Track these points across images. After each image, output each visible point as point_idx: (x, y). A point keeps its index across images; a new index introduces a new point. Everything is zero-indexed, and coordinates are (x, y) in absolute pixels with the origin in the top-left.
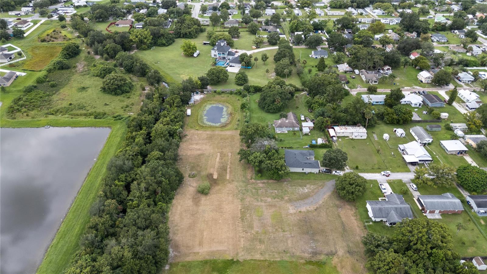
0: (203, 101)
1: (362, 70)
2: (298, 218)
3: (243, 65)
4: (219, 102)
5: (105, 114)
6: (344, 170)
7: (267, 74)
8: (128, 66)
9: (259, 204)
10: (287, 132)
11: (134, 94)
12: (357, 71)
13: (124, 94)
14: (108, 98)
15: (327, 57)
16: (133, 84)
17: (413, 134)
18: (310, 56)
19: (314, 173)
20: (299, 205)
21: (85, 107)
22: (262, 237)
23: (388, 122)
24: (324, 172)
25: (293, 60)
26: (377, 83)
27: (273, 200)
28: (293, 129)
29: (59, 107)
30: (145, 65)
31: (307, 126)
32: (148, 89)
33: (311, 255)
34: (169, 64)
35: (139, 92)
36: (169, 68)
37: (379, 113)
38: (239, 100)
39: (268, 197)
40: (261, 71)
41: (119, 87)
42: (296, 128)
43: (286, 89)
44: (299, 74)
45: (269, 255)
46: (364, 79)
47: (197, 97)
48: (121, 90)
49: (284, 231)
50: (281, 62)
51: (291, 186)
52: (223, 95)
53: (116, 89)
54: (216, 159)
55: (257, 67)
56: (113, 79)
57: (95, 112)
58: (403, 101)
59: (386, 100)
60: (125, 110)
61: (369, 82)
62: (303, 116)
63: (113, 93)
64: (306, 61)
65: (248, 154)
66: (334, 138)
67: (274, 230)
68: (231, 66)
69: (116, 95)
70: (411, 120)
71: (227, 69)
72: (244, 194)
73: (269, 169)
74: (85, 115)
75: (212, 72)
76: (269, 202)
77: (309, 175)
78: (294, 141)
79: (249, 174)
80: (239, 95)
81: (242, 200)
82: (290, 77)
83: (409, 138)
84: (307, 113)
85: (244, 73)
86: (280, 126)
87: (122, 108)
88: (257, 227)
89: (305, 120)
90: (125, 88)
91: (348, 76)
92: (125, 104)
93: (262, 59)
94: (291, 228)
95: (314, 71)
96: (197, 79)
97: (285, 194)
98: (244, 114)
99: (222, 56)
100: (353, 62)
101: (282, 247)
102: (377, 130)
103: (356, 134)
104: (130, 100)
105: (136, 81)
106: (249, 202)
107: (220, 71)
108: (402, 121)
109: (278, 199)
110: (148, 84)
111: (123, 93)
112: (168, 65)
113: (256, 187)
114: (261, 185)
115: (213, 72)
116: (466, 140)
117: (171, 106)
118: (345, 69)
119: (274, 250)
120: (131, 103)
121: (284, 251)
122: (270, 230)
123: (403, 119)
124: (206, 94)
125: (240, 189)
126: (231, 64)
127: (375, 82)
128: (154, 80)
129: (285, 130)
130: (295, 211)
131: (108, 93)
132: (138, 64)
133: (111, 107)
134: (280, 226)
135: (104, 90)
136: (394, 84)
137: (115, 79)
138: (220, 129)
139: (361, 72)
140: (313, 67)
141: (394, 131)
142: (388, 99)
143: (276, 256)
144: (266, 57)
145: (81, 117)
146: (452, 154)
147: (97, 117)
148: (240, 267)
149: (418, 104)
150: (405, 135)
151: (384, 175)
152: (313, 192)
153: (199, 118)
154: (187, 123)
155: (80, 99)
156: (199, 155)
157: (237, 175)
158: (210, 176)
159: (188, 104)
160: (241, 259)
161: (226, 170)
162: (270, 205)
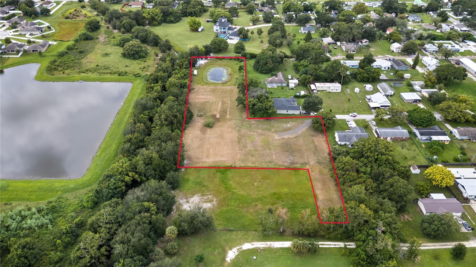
0: (206, 65)
1: (343, 42)
2: (282, 142)
3: (241, 38)
4: (220, 66)
5: (127, 73)
7: (261, 44)
8: (143, 37)
9: (252, 133)
10: (276, 87)
11: (149, 59)
12: (339, 43)
14: (127, 61)
15: (314, 32)
16: (148, 51)
17: (379, 88)
18: (300, 31)
19: (295, 114)
20: (282, 135)
21: (109, 68)
22: (254, 153)
23: (360, 80)
24: (304, 114)
25: (285, 34)
26: (355, 53)
27: (263, 131)
28: (282, 85)
29: (88, 68)
30: (157, 36)
31: (293, 83)
32: (160, 55)
33: (290, 164)
34: (177, 37)
35: (153, 58)
36: (178, 40)
37: (353, 73)
38: (237, 64)
39: (259, 129)
40: (257, 43)
41: (137, 52)
42: (284, 84)
43: (277, 54)
44: (289, 45)
45: (258, 164)
46: (344, 49)
47: (201, 62)
48: (138, 55)
49: (270, 150)
50: (274, 34)
51: (277, 123)
52: (224, 60)
53: (134, 54)
54: (218, 105)
55: (253, 40)
56: (132, 46)
57: (119, 71)
58: (374, 64)
59: (360, 64)
60: (143, 70)
61: (348, 52)
62: (290, 76)
63: (132, 58)
64: (295, 35)
65: (244, 99)
66: (315, 91)
67: (263, 149)
68: (230, 39)
69: (135, 59)
70: (379, 78)
71: (227, 41)
72: (240, 127)
73: (260, 110)
74: (111, 73)
75: (214, 41)
76: (260, 132)
77: (292, 116)
78: (282, 94)
79: (245, 115)
80: (237, 60)
81: (239, 131)
82: (281, 48)
83: (376, 91)
84: (294, 74)
85: (241, 43)
86: (271, 82)
87: (140, 69)
88: (249, 147)
89: (292, 79)
90: (142, 54)
91: (331, 47)
92: (142, 66)
93: (258, 33)
94: (276, 148)
95: (302, 43)
96: (202, 47)
97: (272, 128)
98: (242, 74)
99: (223, 30)
100: (335, 35)
101: (268, 159)
102: (350, 86)
103: (333, 88)
104: (146, 63)
105: (151, 50)
106: (244, 132)
107: (221, 41)
108: (371, 79)
109: (267, 130)
110: (160, 52)
111: (140, 58)
112: (176, 38)
113: (250, 123)
114: (254, 122)
115: (216, 42)
116: (422, 93)
117: (180, 68)
118: (328, 42)
119: (262, 161)
120: (147, 65)
121: (270, 162)
122: (260, 149)
123: (372, 77)
124: (210, 60)
125: (237, 124)
126: (231, 37)
127: (353, 51)
128: (166, 48)
129: (275, 86)
130: (279, 138)
131: (128, 58)
132: (152, 35)
133: (131, 68)
134: (267, 147)
135: (124, 55)
137: (134, 46)
138: (221, 85)
139: (342, 43)
140: (301, 40)
141: (364, 86)
143: (264, 164)
144: (261, 31)
145: (107, 75)
146: (409, 103)
147: (121, 75)
148: (237, 170)
149: (387, 68)
150: (373, 89)
151: (352, 116)
152: (294, 127)
153: (204, 77)
154: (194, 80)
155: (105, 62)
156: (205, 102)
157: (235, 116)
158: (214, 116)
159: (195, 66)
160: (237, 166)
161: (226, 113)
162: (260, 134)
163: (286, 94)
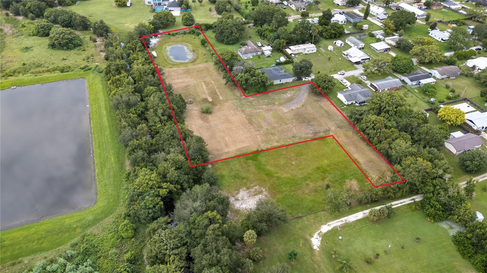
0: (161, 43)
2: (293, 114)
3: (182, 8)
4: (177, 42)
6: (310, 77)
7: (209, 12)
9: (258, 111)
10: (252, 57)
11: (87, 46)
12: (285, 3)
13: (76, 48)
16: (81, 37)
17: (349, 43)
19: (289, 82)
20: (289, 106)
22: (273, 132)
24: (297, 80)
27: (267, 106)
28: (257, 54)
29: (14, 68)
31: (267, 50)
32: (99, 40)
35: (91, 44)
38: (194, 38)
44: (238, 10)
45: (283, 141)
47: (153, 41)
48: (72, 44)
49: (287, 124)
51: (276, 95)
52: (178, 36)
53: (67, 43)
54: (202, 87)
57: (58, 67)
60: (88, 62)
61: (298, 10)
62: (259, 43)
65: (233, 76)
66: (293, 55)
67: (279, 125)
69: (69, 50)
71: (171, 13)
72: (242, 107)
73: (256, 84)
76: (266, 108)
77: (286, 85)
78: (261, 63)
81: (243, 111)
84: (261, 40)
85: (190, 13)
87: (84, 60)
88: (265, 126)
89: (263, 46)
90: (76, 41)
92: (84, 56)
94: (291, 121)
95: (250, 6)
97: (274, 101)
98: (207, 48)
101: (290, 135)
102: (321, 44)
103: (308, 49)
104: (87, 52)
106: (249, 111)
107: (167, 14)
109: (271, 105)
110: (97, 36)
113: (249, 100)
116: (386, 41)
118: (275, 2)
119: (285, 138)
120: (90, 55)
121: (293, 136)
124: (161, 37)
125: (236, 104)
126: (170, 9)
127: (304, 9)
128: (102, 31)
129: (250, 56)
130: (288, 110)
134: (282, 122)
135: (52, 46)
136: (319, 9)
138: (191, 64)
139: (290, 2)
141: (334, 43)
143: (289, 141)
145: (45, 73)
147: (64, 71)
148: (266, 153)
151: (340, 74)
152: (295, 96)
153: (166, 58)
156: (186, 87)
157: (228, 95)
158: (205, 100)
160: (264, 148)
161: (216, 94)
162: (267, 110)
163: (266, 63)
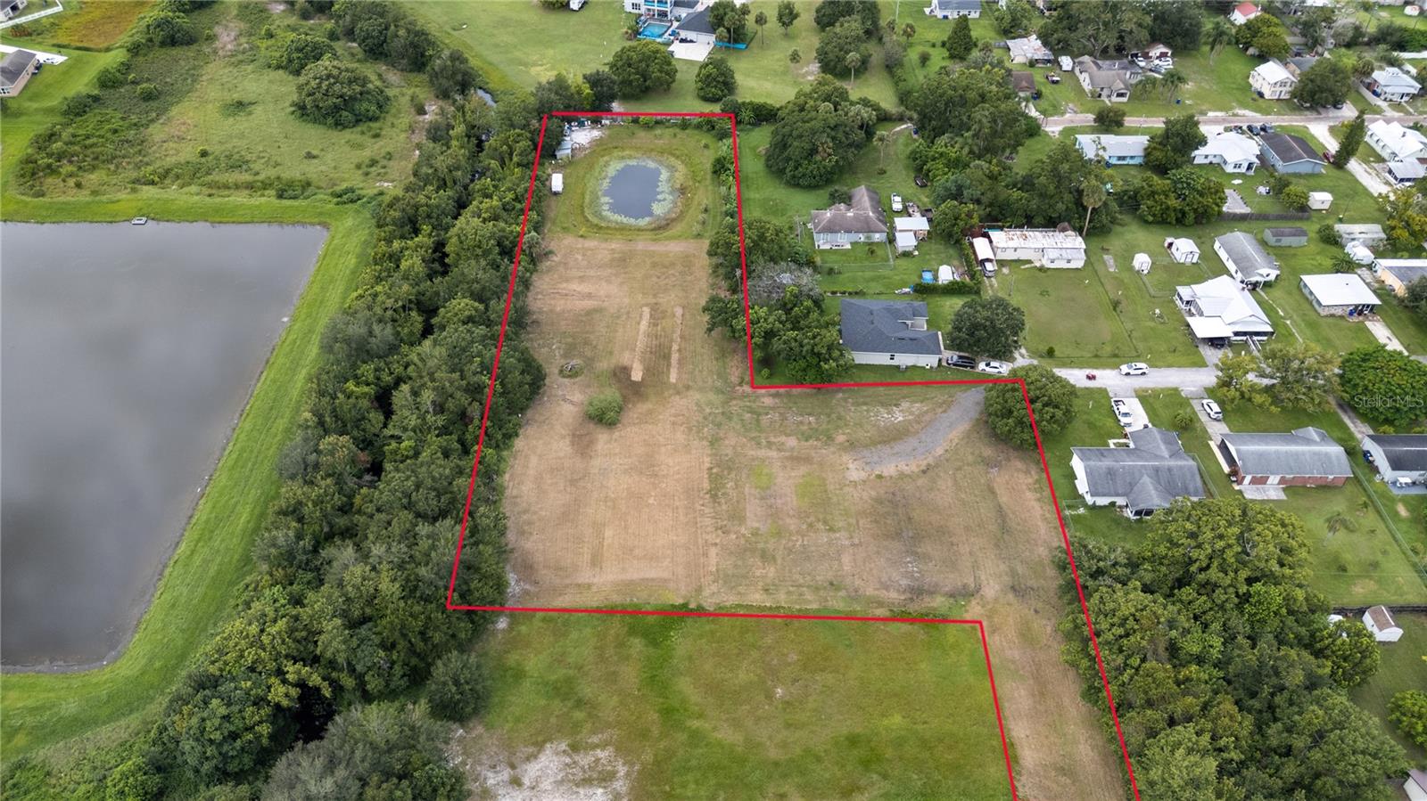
0: (598, 149)
1: (1081, 59)
2: (873, 493)
3: (719, 39)
4: (647, 153)
5: (309, 184)
6: (1011, 359)
7: (792, 65)
8: (372, 37)
9: (762, 453)
10: (849, 246)
11: (393, 125)
12: (1066, 62)
13: (361, 124)
14: (314, 136)
15: (977, 15)
16: (390, 92)
17: (1223, 255)
18: (927, 11)
19: (924, 367)
20: (876, 458)
21: (247, 162)
22: (771, 546)
23: (1151, 219)
24: (955, 365)
25: (875, 23)
26: (1125, 100)
27: (803, 443)
28: (868, 238)
29: (169, 162)
30: (423, 33)
31: (910, 228)
32: (432, 108)
33: (908, 595)
34: (496, 32)
35: (405, 119)
36: (497, 46)
37: (1125, 192)
38: (706, 147)
39: (788, 435)
40: (776, 57)
41: (347, 102)
42: (877, 235)
43: (851, 114)
44: (892, 67)
45: (789, 593)
46: (1086, 85)
47: (580, 137)
48: (352, 111)
49: (831, 530)
50: (838, 29)
51: (857, 404)
52: (658, 131)
53: (337, 108)
54: (639, 324)
55: (764, 45)
56: (329, 76)
57: (278, 178)
58: (1200, 155)
59: (1148, 152)
60: (367, 174)
61: (1100, 96)
62: (899, 199)
63: (330, 120)
64: (912, 27)
65: (734, 310)
66: (989, 266)
67: (804, 527)
68: (683, 41)
69: (339, 128)
70: (1219, 211)
71: (671, 49)
72: (719, 425)
73: (791, 356)
74: (250, 186)
75: (625, 57)
76: (792, 449)
77: (908, 373)
78: (869, 274)
79: (736, 368)
80: (708, 131)
81: (714, 441)
82: (863, 77)
83: (1210, 267)
84: (911, 187)
85: (722, 61)
86: (830, 228)
87: (358, 167)
88: (754, 518)
89: (905, 212)
90: (365, 105)
91: (1038, 76)
92: (366, 154)
93: (780, 18)
94: (853, 521)
95: (938, 58)
96: (580, 80)
97: (838, 427)
98: (723, 189)
99: (656, 7)
100: (1056, 31)
101: (824, 573)
102: (1116, 243)
103: (1053, 255)
104: (381, 143)
105: (399, 86)
106: (734, 448)
107: (650, 57)
108: (1192, 216)
109: (817, 439)
110: (432, 96)
111: (358, 121)
112: (492, 35)
113: (754, 405)
114: (768, 401)
115: (629, 58)
116: (1379, 273)
117: (503, 164)
118: (1029, 55)
119: (801, 581)
120: (383, 152)
121: (831, 584)
122: (793, 527)
123: (1195, 210)
124: (609, 128)
125: (708, 410)
126: (683, 34)
127: (1119, 95)
128: (451, 83)
129: (844, 241)
130: (863, 475)
131: (315, 121)
132: (402, 32)
133: (324, 164)
134: (821, 517)
135: (301, 110)
136: (1178, 102)
137: (334, 77)
138: (649, 235)
139: (1080, 63)
140: (934, 46)
141: (1166, 245)
142: (1155, 148)
143: (808, 597)
144: (791, 13)
145: (237, 193)
146: (1332, 316)
147: (286, 194)
149: (1245, 165)
150: (1199, 258)
151: (1128, 374)
152: (919, 422)
153: (587, 201)
154: (552, 215)
155: (230, 137)
156: (589, 313)
157: (701, 371)
159: (554, 157)
162: (792, 458)
163: (884, 278)
